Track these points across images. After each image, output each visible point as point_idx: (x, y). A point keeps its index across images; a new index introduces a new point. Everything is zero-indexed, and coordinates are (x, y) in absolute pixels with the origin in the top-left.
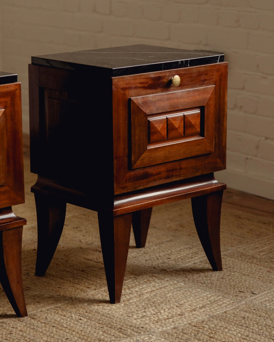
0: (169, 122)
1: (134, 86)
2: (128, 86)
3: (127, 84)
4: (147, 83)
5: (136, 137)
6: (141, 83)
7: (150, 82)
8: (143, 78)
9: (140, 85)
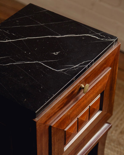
0: (79, 120)
1: (54, 113)
2: (49, 117)
3: (48, 117)
4: (64, 103)
5: (56, 150)
6: (59, 107)
7: (66, 100)
8: (60, 102)
9: (58, 110)
